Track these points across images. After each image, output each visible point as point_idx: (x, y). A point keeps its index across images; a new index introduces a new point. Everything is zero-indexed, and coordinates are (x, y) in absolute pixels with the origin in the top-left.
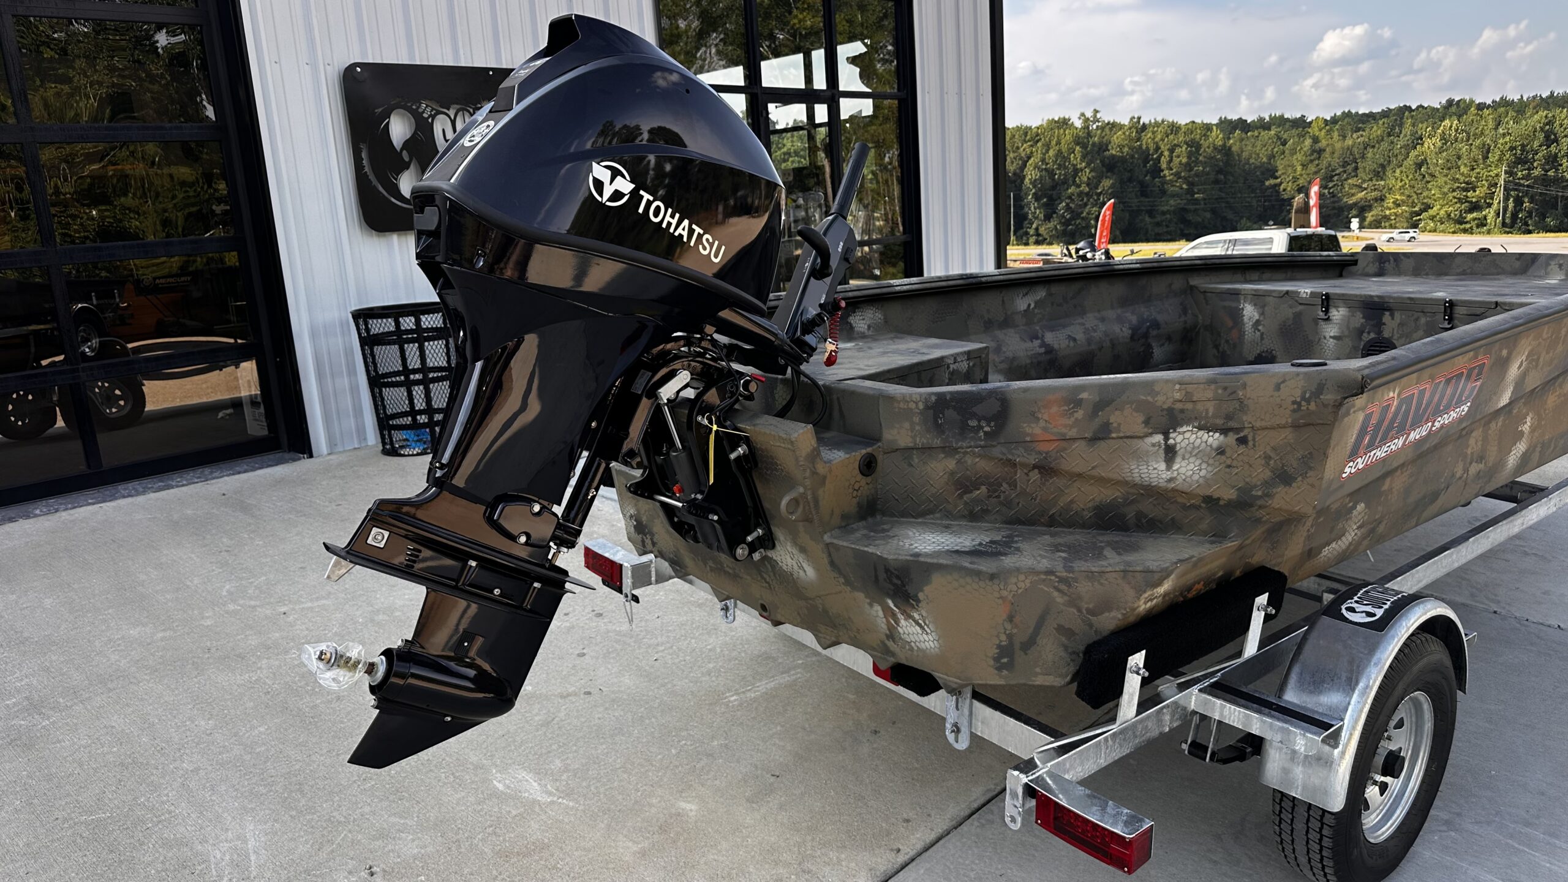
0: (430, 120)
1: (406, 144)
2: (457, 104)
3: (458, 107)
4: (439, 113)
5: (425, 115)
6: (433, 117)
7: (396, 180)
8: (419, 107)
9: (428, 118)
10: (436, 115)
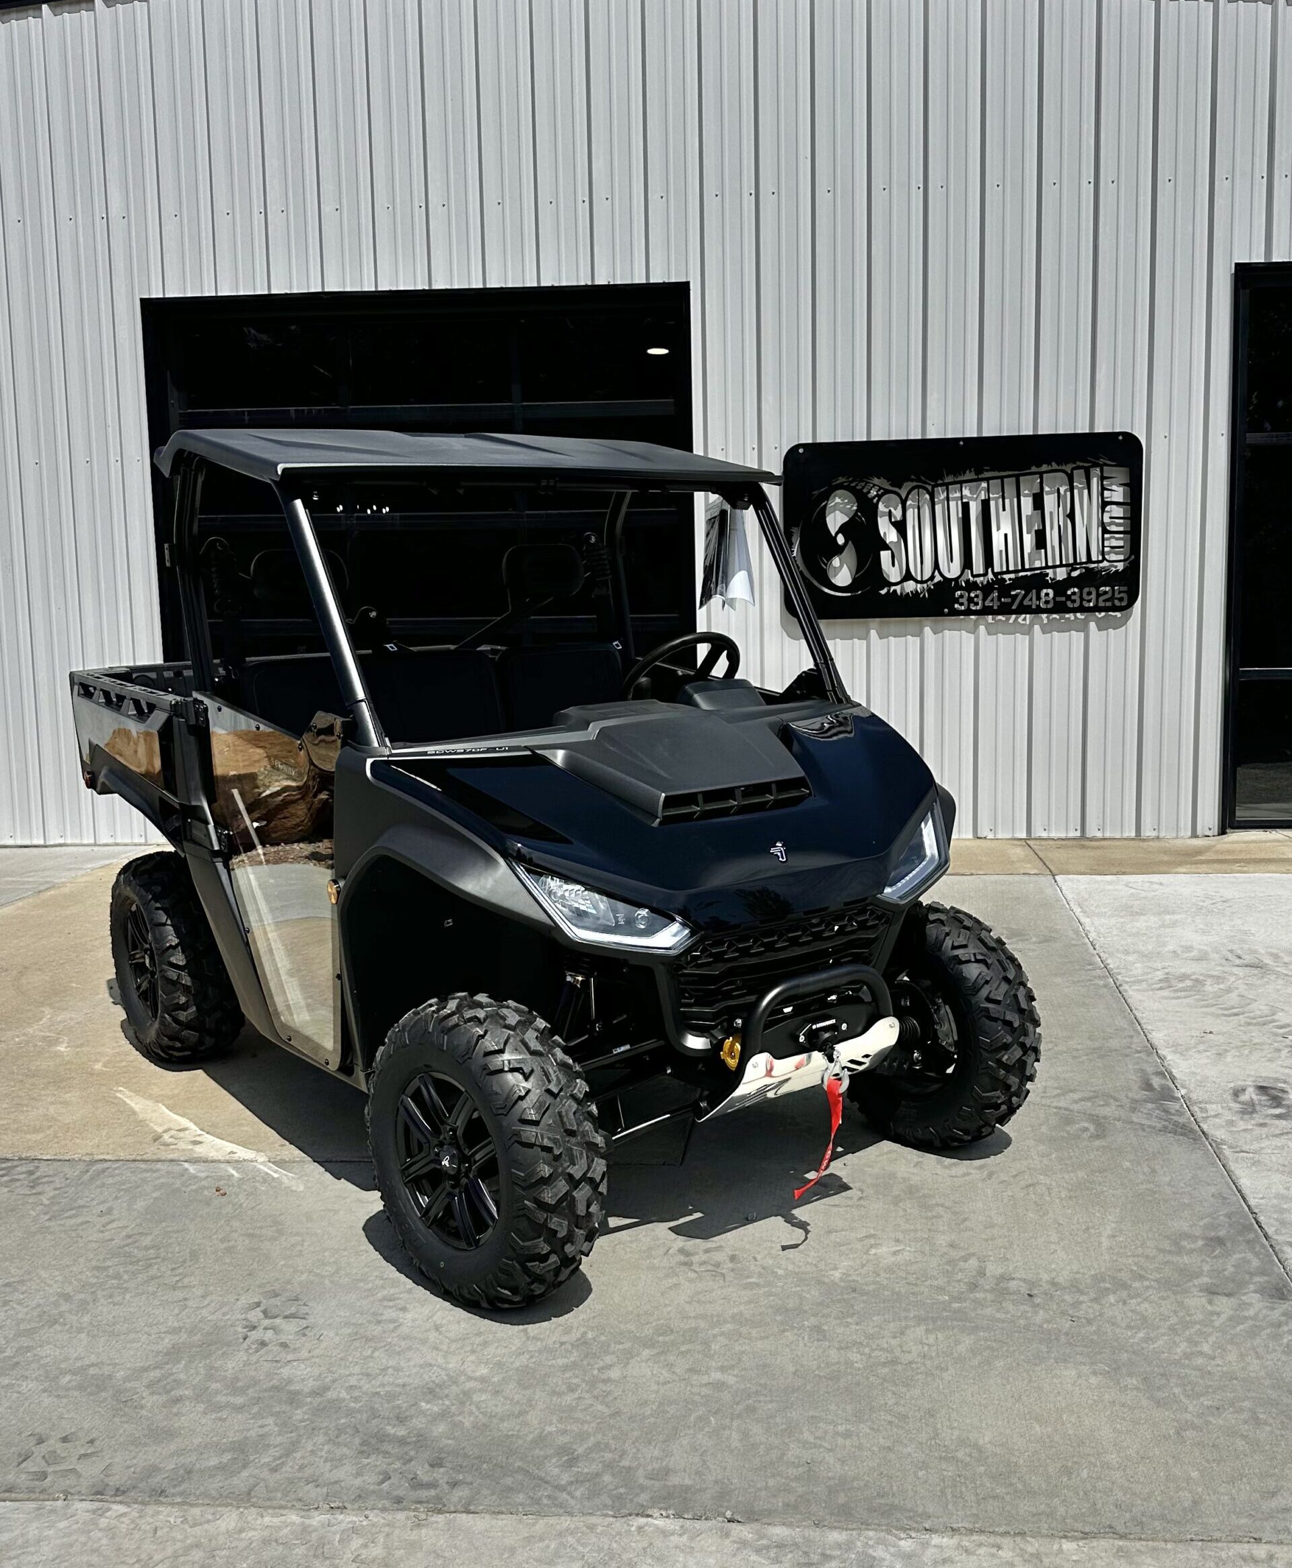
0: (875, 501)
1: (843, 529)
2: (912, 481)
3: (915, 484)
4: (887, 492)
5: (870, 496)
6: (880, 497)
7: (826, 565)
8: (864, 487)
9: (874, 498)
10: (883, 494)
